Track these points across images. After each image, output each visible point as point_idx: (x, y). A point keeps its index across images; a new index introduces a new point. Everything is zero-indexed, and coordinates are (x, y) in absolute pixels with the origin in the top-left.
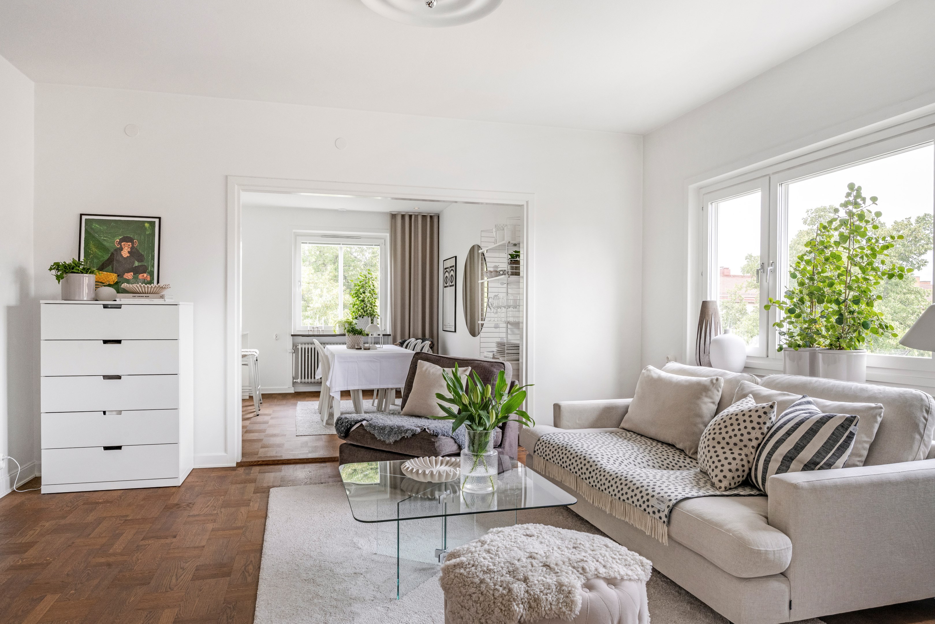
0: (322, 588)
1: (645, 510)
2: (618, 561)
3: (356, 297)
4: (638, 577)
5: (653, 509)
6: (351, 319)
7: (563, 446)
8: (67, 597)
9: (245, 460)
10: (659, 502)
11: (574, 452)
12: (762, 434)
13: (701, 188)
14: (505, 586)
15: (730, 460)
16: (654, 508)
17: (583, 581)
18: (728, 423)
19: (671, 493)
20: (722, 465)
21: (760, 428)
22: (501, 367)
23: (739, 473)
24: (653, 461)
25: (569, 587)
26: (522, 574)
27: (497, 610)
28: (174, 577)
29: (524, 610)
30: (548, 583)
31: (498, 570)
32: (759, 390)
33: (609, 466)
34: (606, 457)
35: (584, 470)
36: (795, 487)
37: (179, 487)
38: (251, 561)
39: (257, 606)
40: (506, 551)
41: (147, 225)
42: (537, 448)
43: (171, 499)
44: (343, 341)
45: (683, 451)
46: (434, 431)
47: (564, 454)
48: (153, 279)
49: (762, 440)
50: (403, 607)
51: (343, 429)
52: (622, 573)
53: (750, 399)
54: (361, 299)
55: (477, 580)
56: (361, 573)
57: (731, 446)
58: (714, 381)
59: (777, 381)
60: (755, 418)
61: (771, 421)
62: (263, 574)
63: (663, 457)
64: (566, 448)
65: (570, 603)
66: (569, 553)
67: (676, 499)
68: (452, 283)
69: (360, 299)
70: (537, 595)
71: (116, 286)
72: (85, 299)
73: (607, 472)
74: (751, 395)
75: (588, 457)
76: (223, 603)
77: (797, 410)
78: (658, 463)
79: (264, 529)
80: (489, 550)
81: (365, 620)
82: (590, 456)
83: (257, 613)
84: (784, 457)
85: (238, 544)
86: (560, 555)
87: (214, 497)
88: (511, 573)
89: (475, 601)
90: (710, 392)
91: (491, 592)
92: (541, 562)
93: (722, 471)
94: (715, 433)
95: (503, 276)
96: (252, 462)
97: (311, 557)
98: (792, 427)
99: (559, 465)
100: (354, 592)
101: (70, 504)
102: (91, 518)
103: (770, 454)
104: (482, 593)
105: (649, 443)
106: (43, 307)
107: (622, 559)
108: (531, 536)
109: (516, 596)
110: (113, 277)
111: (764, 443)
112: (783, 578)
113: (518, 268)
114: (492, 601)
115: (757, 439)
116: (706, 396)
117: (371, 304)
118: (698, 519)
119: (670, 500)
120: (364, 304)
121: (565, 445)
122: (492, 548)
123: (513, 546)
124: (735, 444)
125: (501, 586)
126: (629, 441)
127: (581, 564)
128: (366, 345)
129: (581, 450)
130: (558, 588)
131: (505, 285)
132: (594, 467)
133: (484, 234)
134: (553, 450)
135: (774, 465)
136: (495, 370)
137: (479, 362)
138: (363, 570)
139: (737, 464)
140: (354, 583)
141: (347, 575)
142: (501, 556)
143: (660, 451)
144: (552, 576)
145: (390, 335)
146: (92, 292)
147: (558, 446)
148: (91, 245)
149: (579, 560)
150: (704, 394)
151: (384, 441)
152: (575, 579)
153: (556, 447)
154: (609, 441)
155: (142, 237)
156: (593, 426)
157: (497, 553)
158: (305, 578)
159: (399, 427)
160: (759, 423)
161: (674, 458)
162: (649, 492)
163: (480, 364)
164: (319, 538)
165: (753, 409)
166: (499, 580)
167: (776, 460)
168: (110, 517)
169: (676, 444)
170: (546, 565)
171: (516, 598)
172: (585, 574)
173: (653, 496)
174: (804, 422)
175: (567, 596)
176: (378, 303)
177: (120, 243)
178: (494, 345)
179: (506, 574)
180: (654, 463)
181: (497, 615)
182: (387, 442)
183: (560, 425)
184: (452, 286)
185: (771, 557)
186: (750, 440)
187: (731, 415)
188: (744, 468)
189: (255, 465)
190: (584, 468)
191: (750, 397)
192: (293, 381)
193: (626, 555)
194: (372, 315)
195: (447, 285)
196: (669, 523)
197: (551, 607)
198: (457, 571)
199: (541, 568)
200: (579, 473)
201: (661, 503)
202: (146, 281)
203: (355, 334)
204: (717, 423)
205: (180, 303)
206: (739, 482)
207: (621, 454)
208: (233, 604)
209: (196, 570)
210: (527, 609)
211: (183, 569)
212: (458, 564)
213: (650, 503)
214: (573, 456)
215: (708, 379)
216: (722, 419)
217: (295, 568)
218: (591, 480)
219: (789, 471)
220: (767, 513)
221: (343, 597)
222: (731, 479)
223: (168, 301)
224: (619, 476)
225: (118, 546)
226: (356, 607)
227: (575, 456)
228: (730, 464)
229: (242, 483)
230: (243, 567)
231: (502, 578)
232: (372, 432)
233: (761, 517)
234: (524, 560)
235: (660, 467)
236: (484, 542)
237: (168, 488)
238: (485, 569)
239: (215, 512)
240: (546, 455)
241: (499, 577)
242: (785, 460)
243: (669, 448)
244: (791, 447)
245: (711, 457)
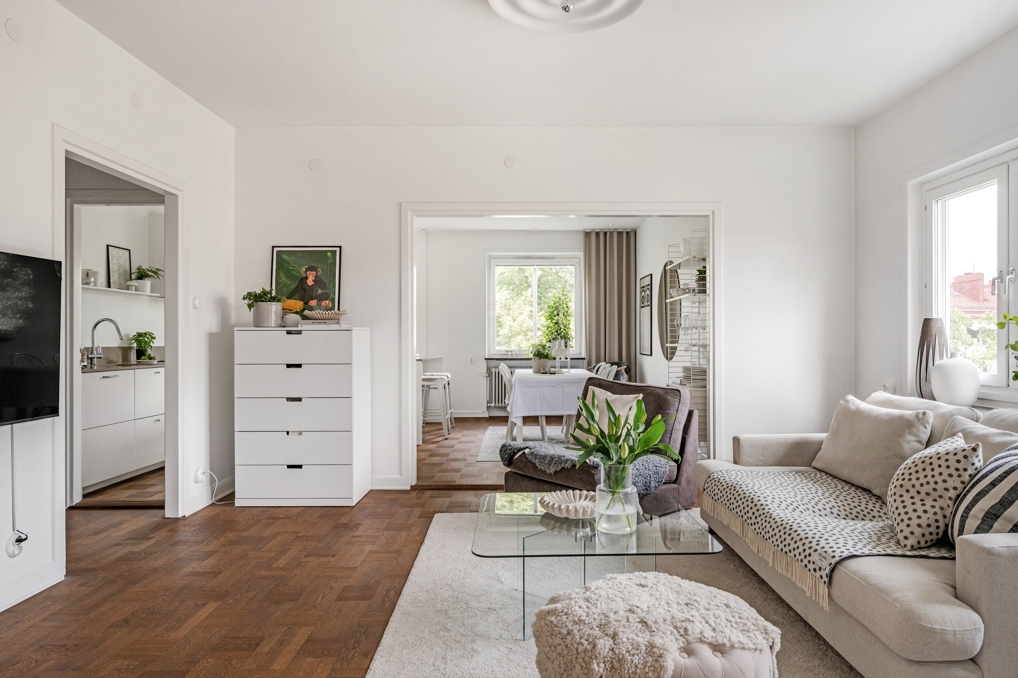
0: (451, 621)
1: (806, 566)
2: (734, 625)
3: (550, 319)
4: (756, 647)
5: (814, 566)
6: (544, 342)
7: (732, 486)
8: (225, 606)
9: (419, 484)
10: (821, 558)
11: (742, 493)
12: (963, 482)
13: (922, 185)
14: (591, 640)
15: (920, 513)
16: (815, 564)
17: (682, 645)
18: (920, 468)
19: (837, 548)
20: (910, 519)
21: (959, 476)
22: (676, 395)
23: (931, 529)
24: (839, 509)
25: (662, 649)
26: (613, 629)
27: (578, 667)
28: (321, 596)
29: (605, 670)
30: (638, 642)
31: (590, 622)
32: (974, 428)
33: (778, 511)
34: (777, 501)
35: (750, 515)
36: (989, 552)
37: (353, 507)
38: (395, 587)
39: (385, 632)
40: (606, 600)
41: (329, 254)
42: (707, 486)
43: (342, 518)
44: (530, 365)
45: (880, 497)
46: (594, 463)
47: (732, 494)
48: (334, 306)
49: (962, 489)
50: (526, 650)
51: (506, 456)
52: (734, 639)
53: (959, 439)
54: (555, 321)
55: (564, 631)
56: (496, 609)
57: (923, 495)
58: (921, 416)
59: (1002, 417)
60: (952, 463)
61: (974, 467)
62: (402, 602)
63: (853, 504)
64: (735, 487)
65: (659, 668)
66: (677, 610)
67: (841, 556)
68: (648, 302)
69: (553, 321)
70: (622, 654)
71: (300, 313)
72: (273, 325)
73: (773, 518)
74: (960, 434)
75: (756, 499)
76: (356, 627)
77: (1011, 455)
78: (845, 510)
79: (417, 555)
80: (589, 598)
81: (483, 659)
82: (759, 498)
83: (383, 640)
84: (986, 513)
85: (388, 568)
86: (664, 611)
87: (381, 519)
88: (602, 627)
89: (559, 653)
90: (914, 429)
91: (575, 646)
92: (639, 618)
93: (908, 526)
94: (903, 479)
95: (687, 295)
96: (425, 486)
97: (452, 587)
98: (999, 476)
99: (727, 507)
100: (482, 628)
101: (255, 518)
102: (267, 533)
103: (969, 508)
104: (566, 646)
105: (840, 486)
106: (236, 334)
107: (740, 622)
108: (644, 587)
109: (599, 654)
110: (299, 305)
111: (964, 495)
112: (972, 666)
113: (704, 285)
114: (574, 656)
115: (955, 488)
116: (910, 433)
117: (565, 326)
118: (861, 583)
119: (834, 557)
120: (558, 326)
121: (734, 484)
122: (593, 596)
123: (617, 597)
124: (928, 494)
125: (587, 640)
126: (815, 483)
127: (684, 624)
128: (553, 370)
129: (749, 491)
130: (649, 649)
131: (697, 305)
132: (761, 512)
133: (672, 249)
134: (722, 489)
135: (972, 522)
136: (669, 398)
137: (653, 389)
138: (498, 606)
139: (928, 519)
140: (484, 619)
141: (480, 609)
142: (599, 606)
143: (851, 496)
144: (646, 635)
145: (584, 359)
146: (279, 319)
147: (727, 485)
148: (282, 275)
149: (684, 619)
150: (907, 431)
151: (545, 471)
152: (671, 641)
153: (725, 486)
154: (789, 482)
155: (325, 266)
156: (780, 463)
157: (596, 602)
158: (439, 609)
159: (559, 457)
160: (957, 470)
161: (867, 506)
162: (812, 545)
163: (654, 390)
164: (465, 568)
165: (951, 452)
166: (587, 633)
167: (975, 517)
168: (284, 532)
169: (872, 489)
170: (643, 622)
171: (598, 655)
172: (686, 637)
173: (816, 550)
174: (1014, 470)
175: (657, 660)
176: (572, 326)
177: (306, 272)
178: (681, 370)
179: (597, 627)
180: (840, 511)
181: (577, 672)
182: (548, 472)
183: (739, 461)
184: (648, 306)
185: (950, 638)
186: (947, 489)
187: (925, 457)
188: (938, 524)
189: (428, 489)
190: (751, 512)
191: (958, 436)
192: (487, 406)
193: (747, 619)
194: (566, 338)
195: (644, 305)
196: (830, 583)
197: (636, 670)
198: (549, 618)
199: (637, 624)
200: (745, 517)
201: (823, 559)
202: (328, 308)
203: (540, 358)
204: (908, 467)
205: (353, 328)
206: (932, 540)
207: (799, 497)
208: (365, 628)
209: (342, 591)
210: (609, 669)
211: (331, 588)
212: (552, 610)
213: (811, 559)
214: (740, 497)
215: (913, 413)
216: (913, 463)
217: (433, 598)
218: (757, 526)
219: (991, 531)
220: (955, 581)
221: (469, 633)
222: (921, 536)
223: (343, 327)
224: (784, 524)
225: (282, 562)
226: (479, 645)
227: (743, 498)
228: (919, 517)
229: (411, 507)
230: (386, 592)
231: (591, 632)
232: (533, 461)
233: (947, 586)
234: (621, 613)
235: (847, 516)
236: (588, 589)
237: (342, 508)
238: (576, 619)
239: (378, 534)
240: (714, 495)
241: (588, 630)
242: (988, 517)
243: (864, 493)
244: (996, 502)
245: (897, 508)
